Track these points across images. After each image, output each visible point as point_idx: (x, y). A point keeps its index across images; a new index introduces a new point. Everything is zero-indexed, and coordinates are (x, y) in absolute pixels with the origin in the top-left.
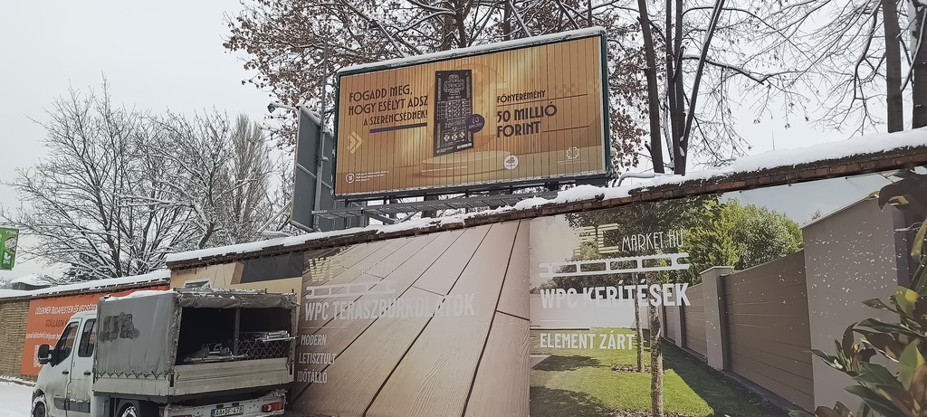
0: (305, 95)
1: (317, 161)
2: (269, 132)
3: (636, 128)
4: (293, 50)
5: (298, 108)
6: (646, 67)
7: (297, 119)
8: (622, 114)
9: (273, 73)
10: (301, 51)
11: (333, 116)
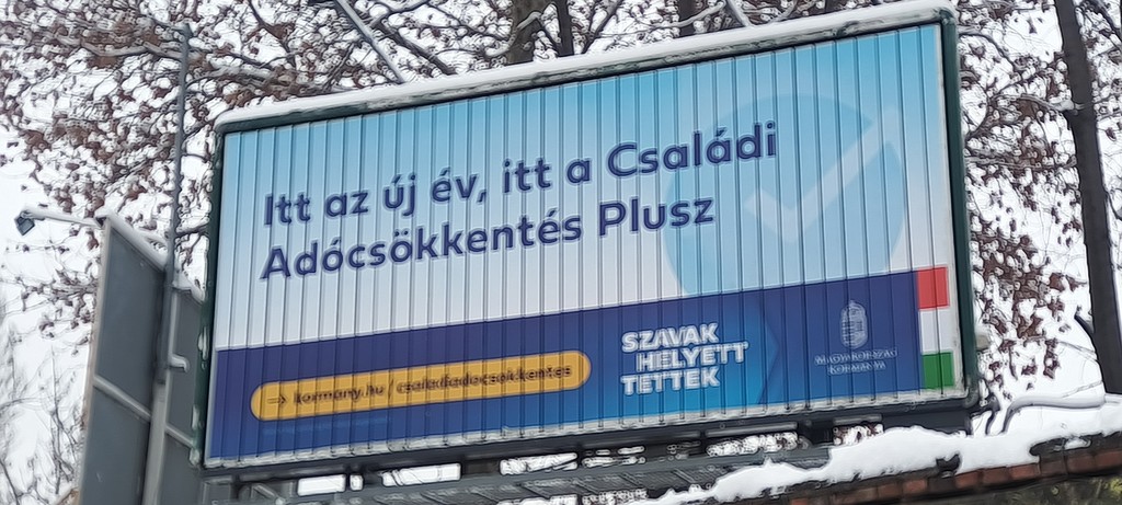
0: (124, 184)
1: (154, 369)
2: (20, 290)
3: (1047, 271)
4: (95, 62)
5: (101, 221)
6: (1068, 105)
7: (97, 251)
8: (1006, 232)
9: (33, 126)
10: (115, 63)
11: (204, 243)
